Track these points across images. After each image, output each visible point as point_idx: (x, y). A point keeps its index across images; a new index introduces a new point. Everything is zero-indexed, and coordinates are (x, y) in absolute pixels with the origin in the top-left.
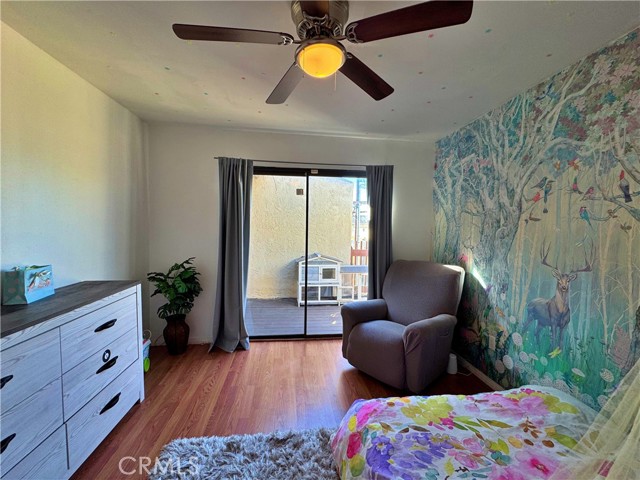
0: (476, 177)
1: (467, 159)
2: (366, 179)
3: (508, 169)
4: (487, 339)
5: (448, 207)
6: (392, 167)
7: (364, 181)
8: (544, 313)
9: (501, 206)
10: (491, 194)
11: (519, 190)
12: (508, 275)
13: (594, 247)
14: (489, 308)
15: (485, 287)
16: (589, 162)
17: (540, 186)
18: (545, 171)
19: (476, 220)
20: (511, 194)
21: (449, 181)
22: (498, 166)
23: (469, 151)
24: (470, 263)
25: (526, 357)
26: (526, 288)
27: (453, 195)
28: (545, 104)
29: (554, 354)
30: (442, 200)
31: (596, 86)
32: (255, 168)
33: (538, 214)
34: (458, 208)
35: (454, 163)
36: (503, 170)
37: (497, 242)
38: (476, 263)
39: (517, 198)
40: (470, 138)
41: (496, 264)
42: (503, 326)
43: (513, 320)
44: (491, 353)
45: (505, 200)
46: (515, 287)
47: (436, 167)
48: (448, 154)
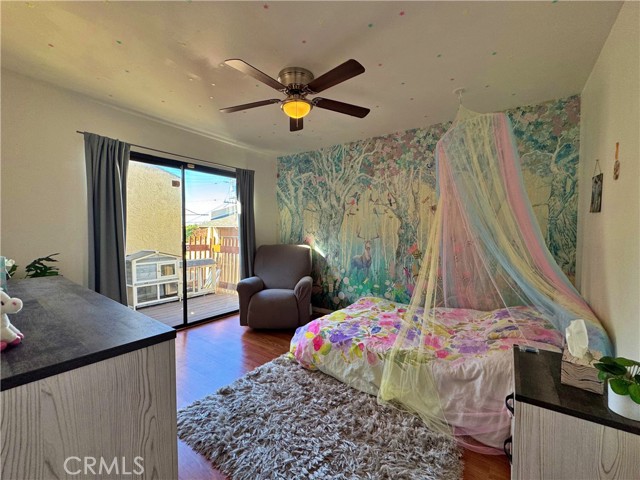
0: (314, 188)
1: (306, 174)
2: (235, 180)
3: (335, 185)
4: (327, 288)
5: (292, 206)
6: (253, 172)
7: (234, 181)
8: (360, 263)
9: (332, 207)
10: (325, 198)
11: (343, 198)
12: (338, 246)
13: (380, 227)
14: (328, 268)
15: (324, 256)
16: (376, 187)
17: (354, 196)
18: (356, 189)
19: (315, 214)
20: (338, 199)
21: (292, 188)
22: (329, 183)
23: (307, 170)
24: (313, 242)
25: (351, 289)
26: (350, 252)
27: (296, 198)
28: (355, 153)
29: (365, 282)
30: (286, 200)
31: (377, 152)
32: (132, 153)
33: (354, 211)
34: (301, 206)
35: (295, 176)
36: (333, 185)
37: (331, 228)
38: (317, 242)
39: (342, 202)
40: (307, 161)
41: (331, 241)
42: (337, 276)
43: (343, 271)
44: (330, 295)
45: (334, 203)
46: (343, 252)
47: (278, 176)
48: (289, 169)
